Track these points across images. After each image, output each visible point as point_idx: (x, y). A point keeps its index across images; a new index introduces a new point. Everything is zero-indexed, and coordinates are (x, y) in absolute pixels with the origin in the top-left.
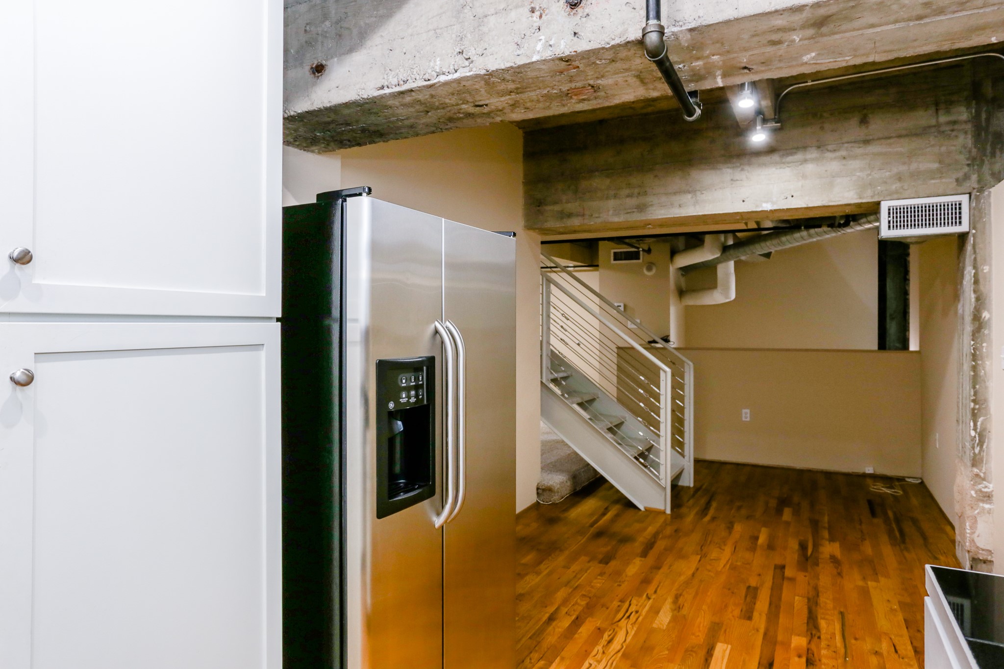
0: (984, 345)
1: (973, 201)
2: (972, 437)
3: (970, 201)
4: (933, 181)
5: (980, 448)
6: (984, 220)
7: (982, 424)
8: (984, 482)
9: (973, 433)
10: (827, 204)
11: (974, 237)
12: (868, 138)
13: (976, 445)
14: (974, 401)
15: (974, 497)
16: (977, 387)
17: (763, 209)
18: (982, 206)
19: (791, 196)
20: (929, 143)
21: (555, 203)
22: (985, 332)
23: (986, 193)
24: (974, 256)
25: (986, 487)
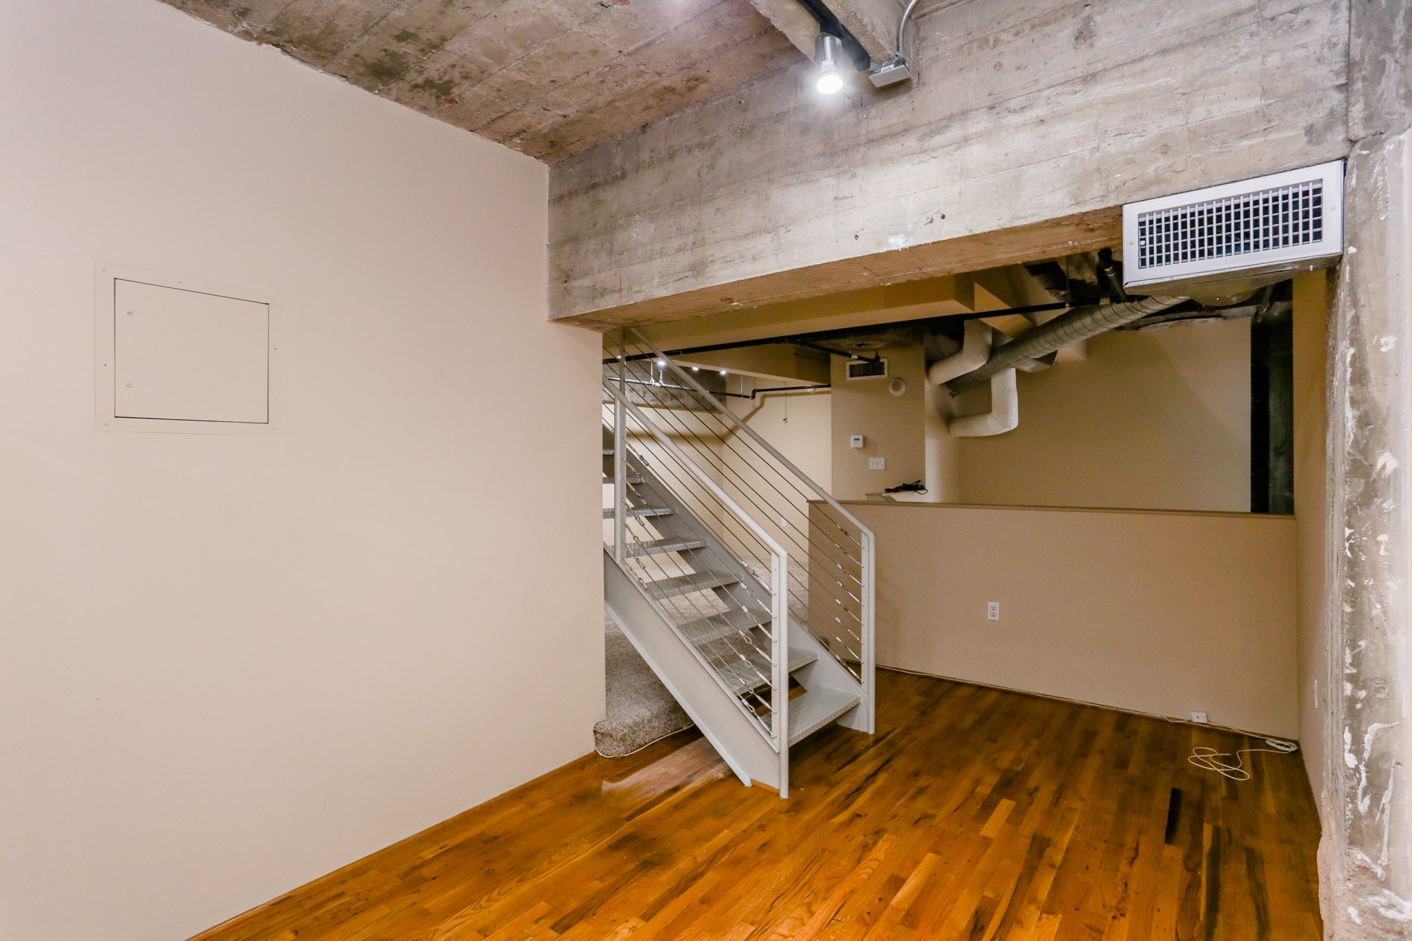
0: (1383, 538)
1: (1351, 174)
2: (1349, 768)
3: (1345, 175)
4: (1245, 143)
5: (1371, 799)
6: (1382, 218)
7: (1377, 739)
8: (1386, 892)
9: (1351, 761)
10: (1008, 226)
11: (1352, 265)
12: (1092, 69)
13: (1360, 792)
14: (1353, 679)
15: (1354, 923)
16: (1363, 643)
17: (890, 249)
18: (1376, 182)
19: (940, 215)
20: (1236, 53)
21: (585, 274)
22: (1385, 505)
23: (1389, 147)
24: (1353, 312)
25: (1391, 906)
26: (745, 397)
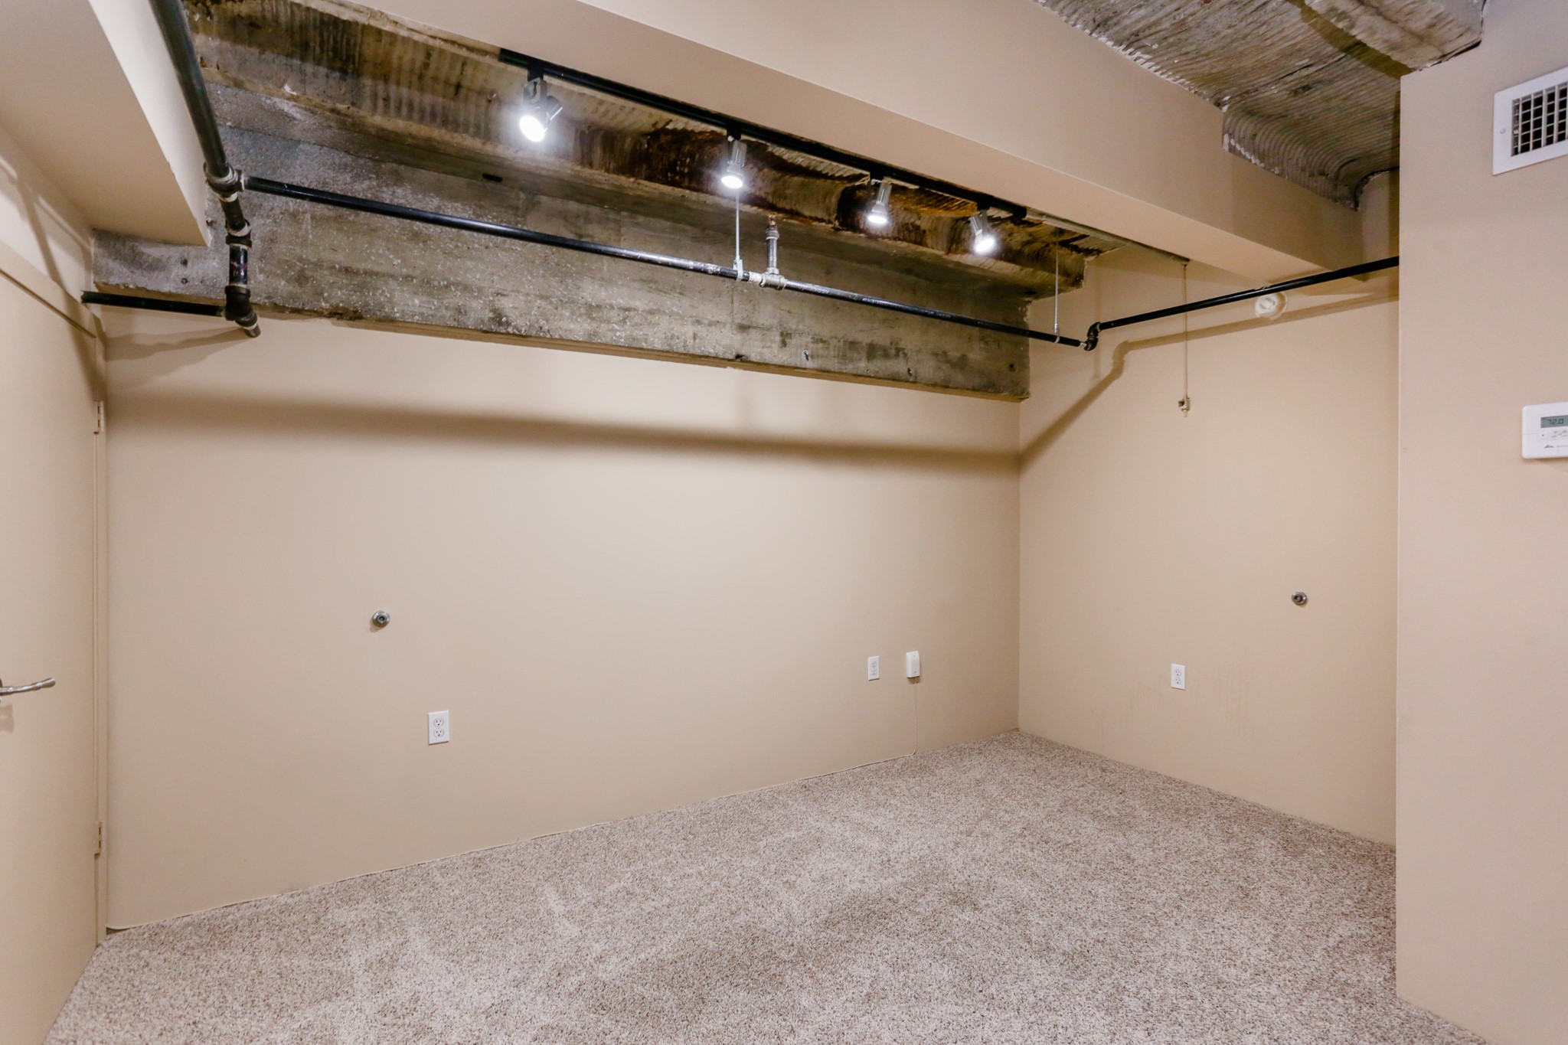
26: (1065, 341)
